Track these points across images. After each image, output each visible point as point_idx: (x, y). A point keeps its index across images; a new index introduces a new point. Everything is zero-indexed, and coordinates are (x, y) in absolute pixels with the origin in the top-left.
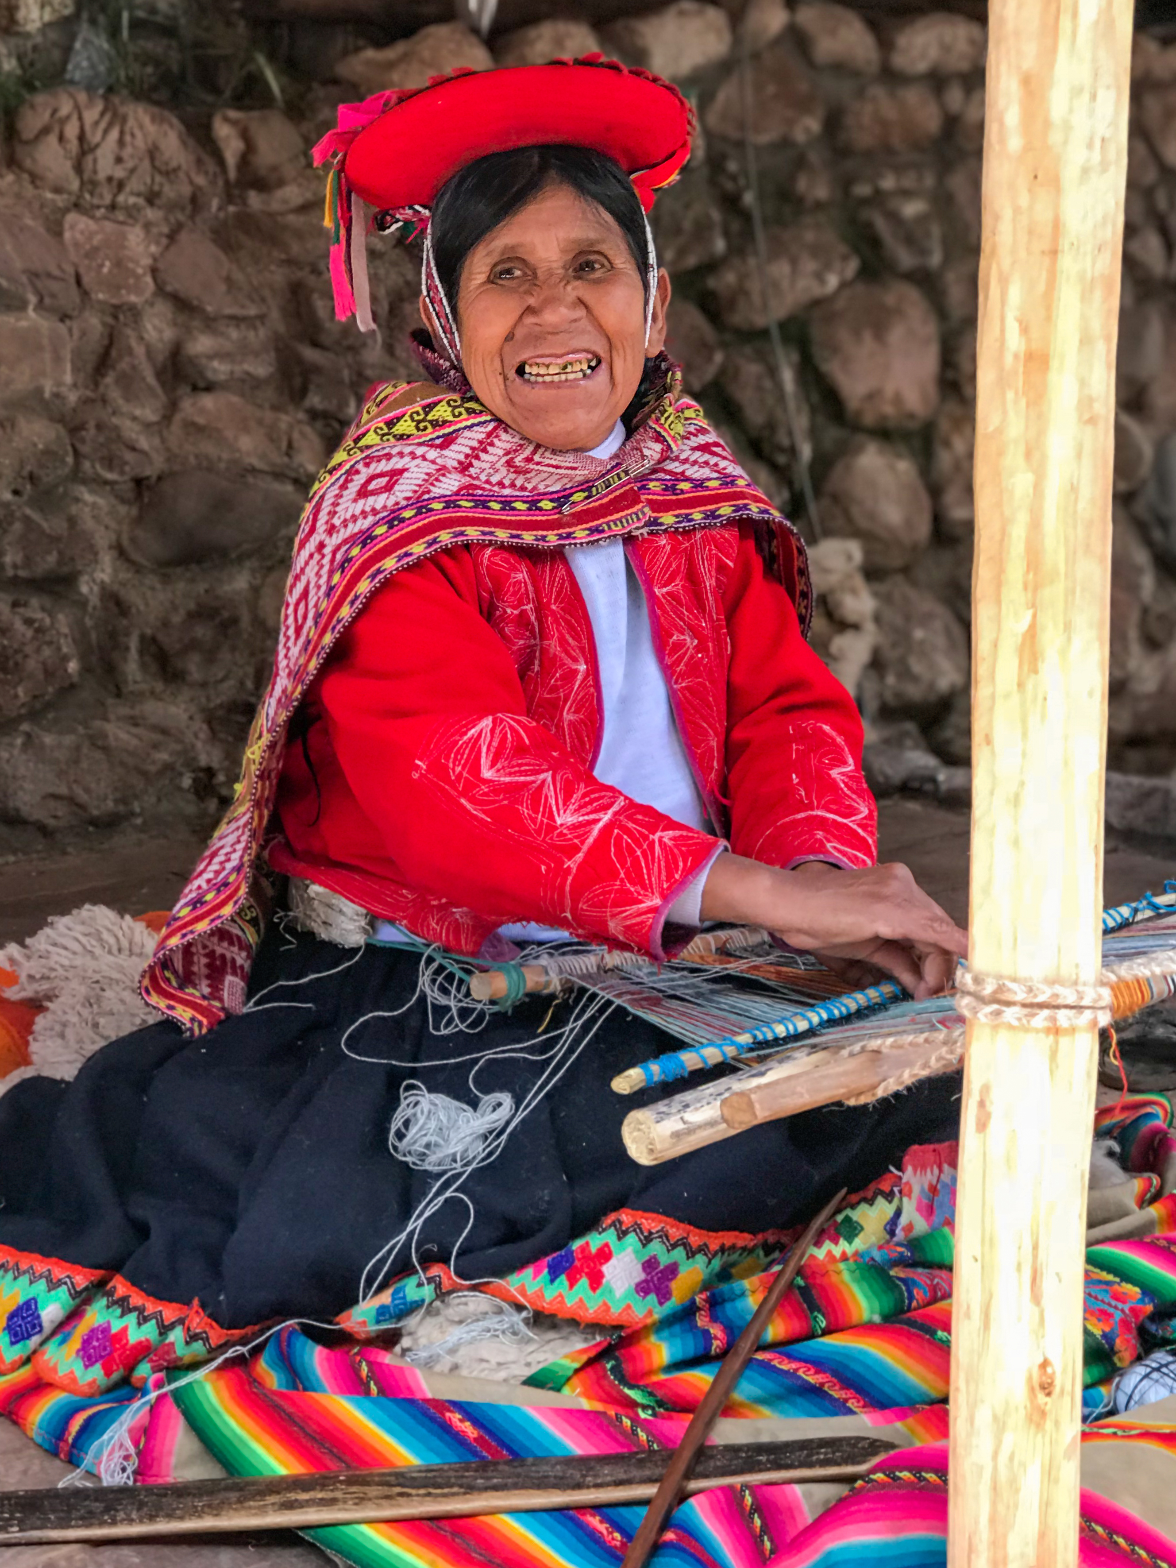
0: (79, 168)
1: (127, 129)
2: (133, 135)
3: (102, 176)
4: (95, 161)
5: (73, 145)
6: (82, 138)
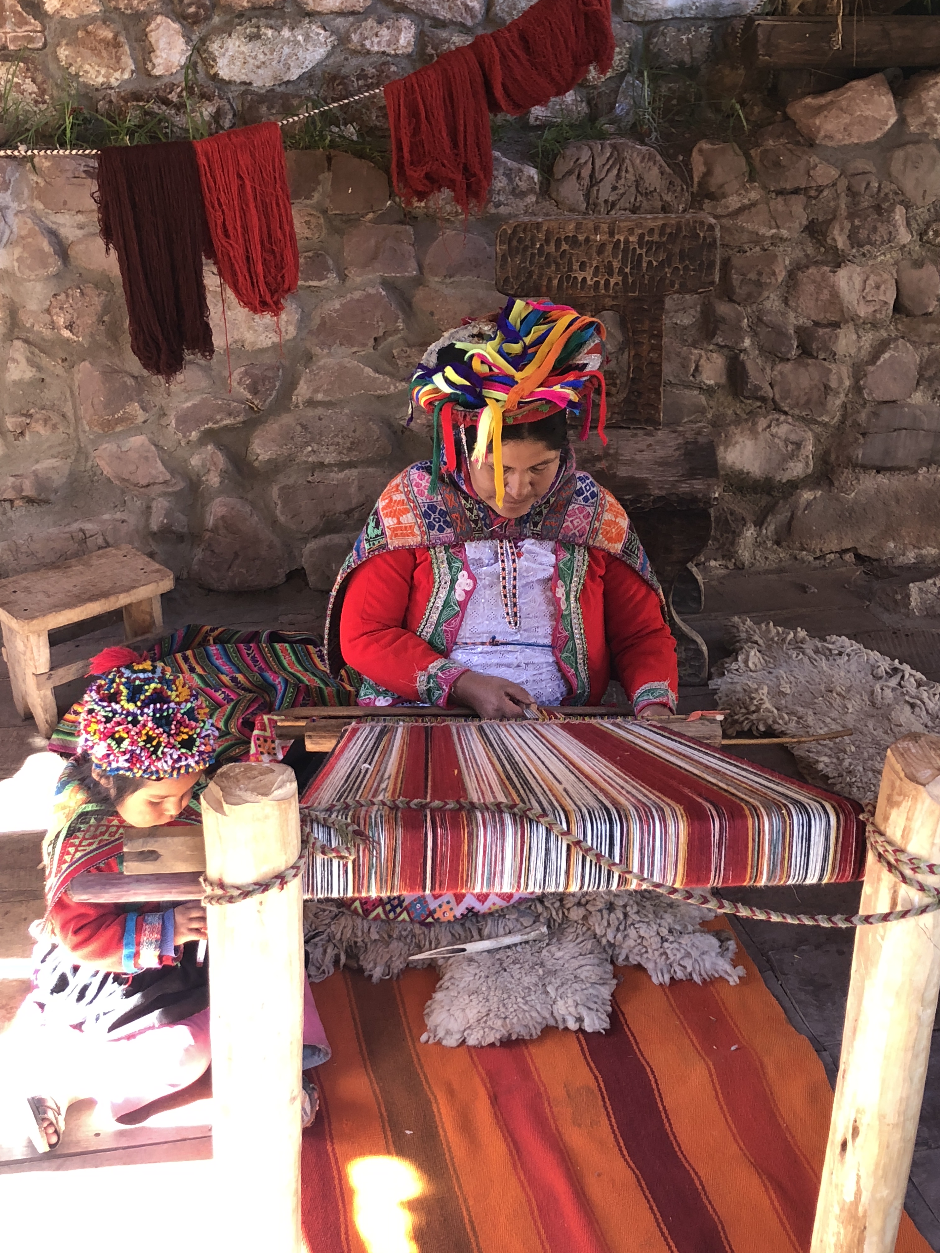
0: (587, 196)
1: (624, 168)
2: (627, 171)
3: (601, 200)
4: (598, 191)
5: (586, 182)
6: (592, 176)
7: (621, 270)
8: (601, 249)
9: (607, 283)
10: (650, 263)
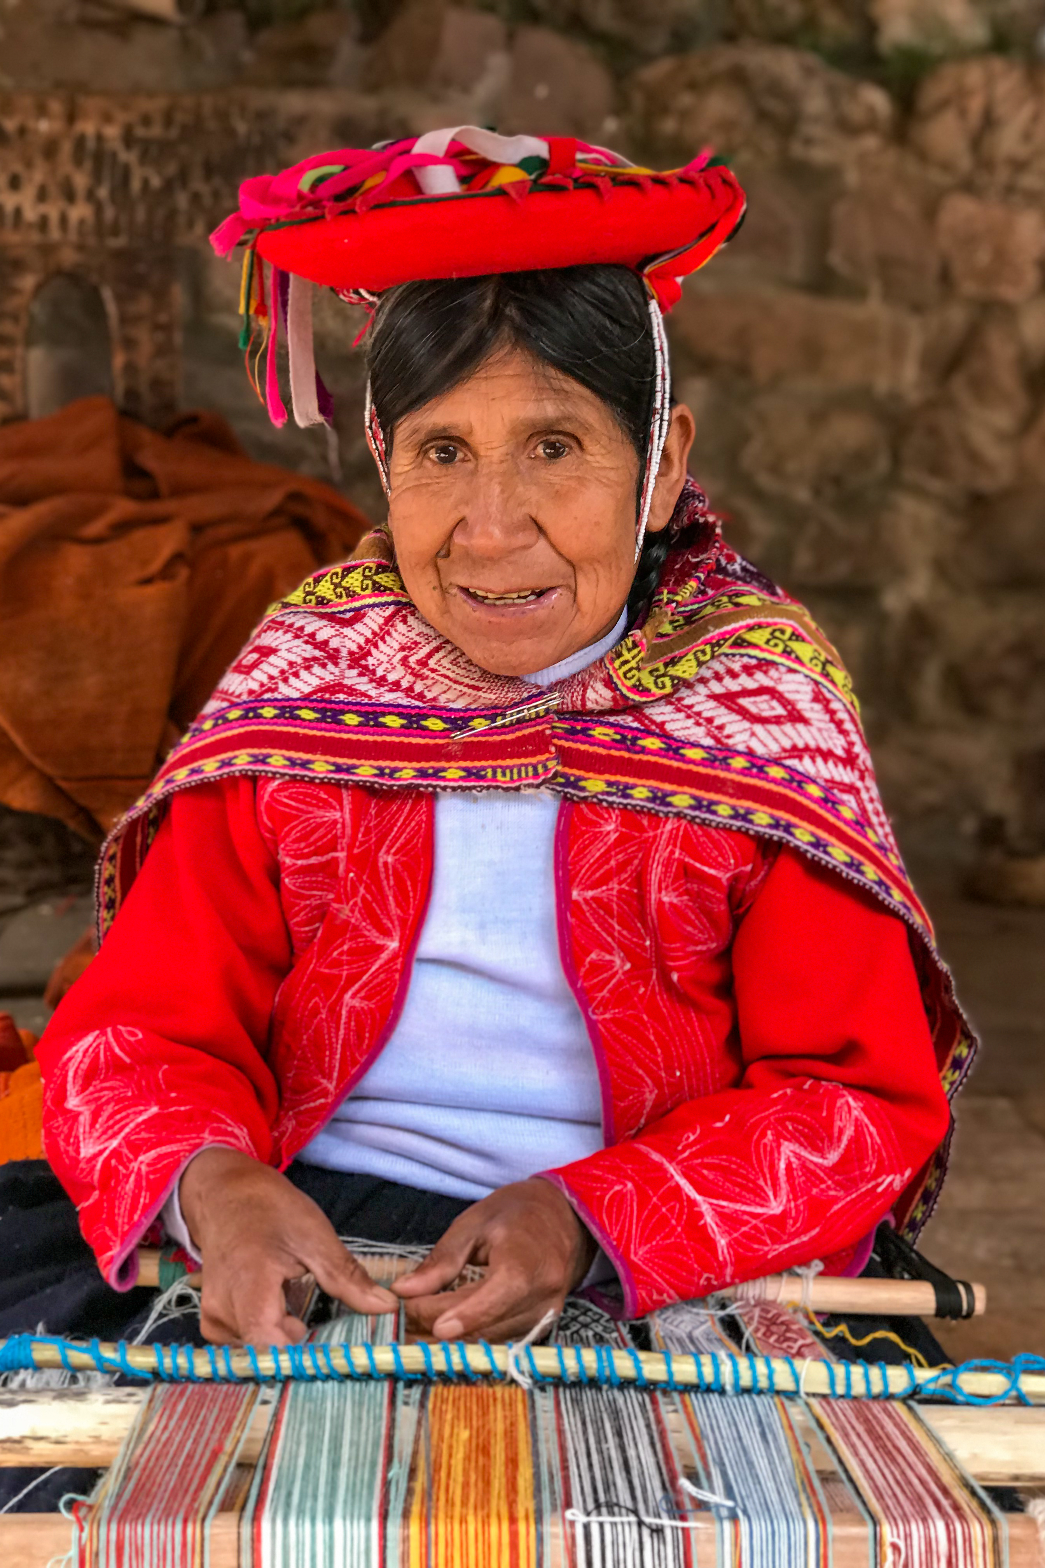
7: (91, 196)
8: (50, 150)
9: (64, 220)
10: (146, 182)
